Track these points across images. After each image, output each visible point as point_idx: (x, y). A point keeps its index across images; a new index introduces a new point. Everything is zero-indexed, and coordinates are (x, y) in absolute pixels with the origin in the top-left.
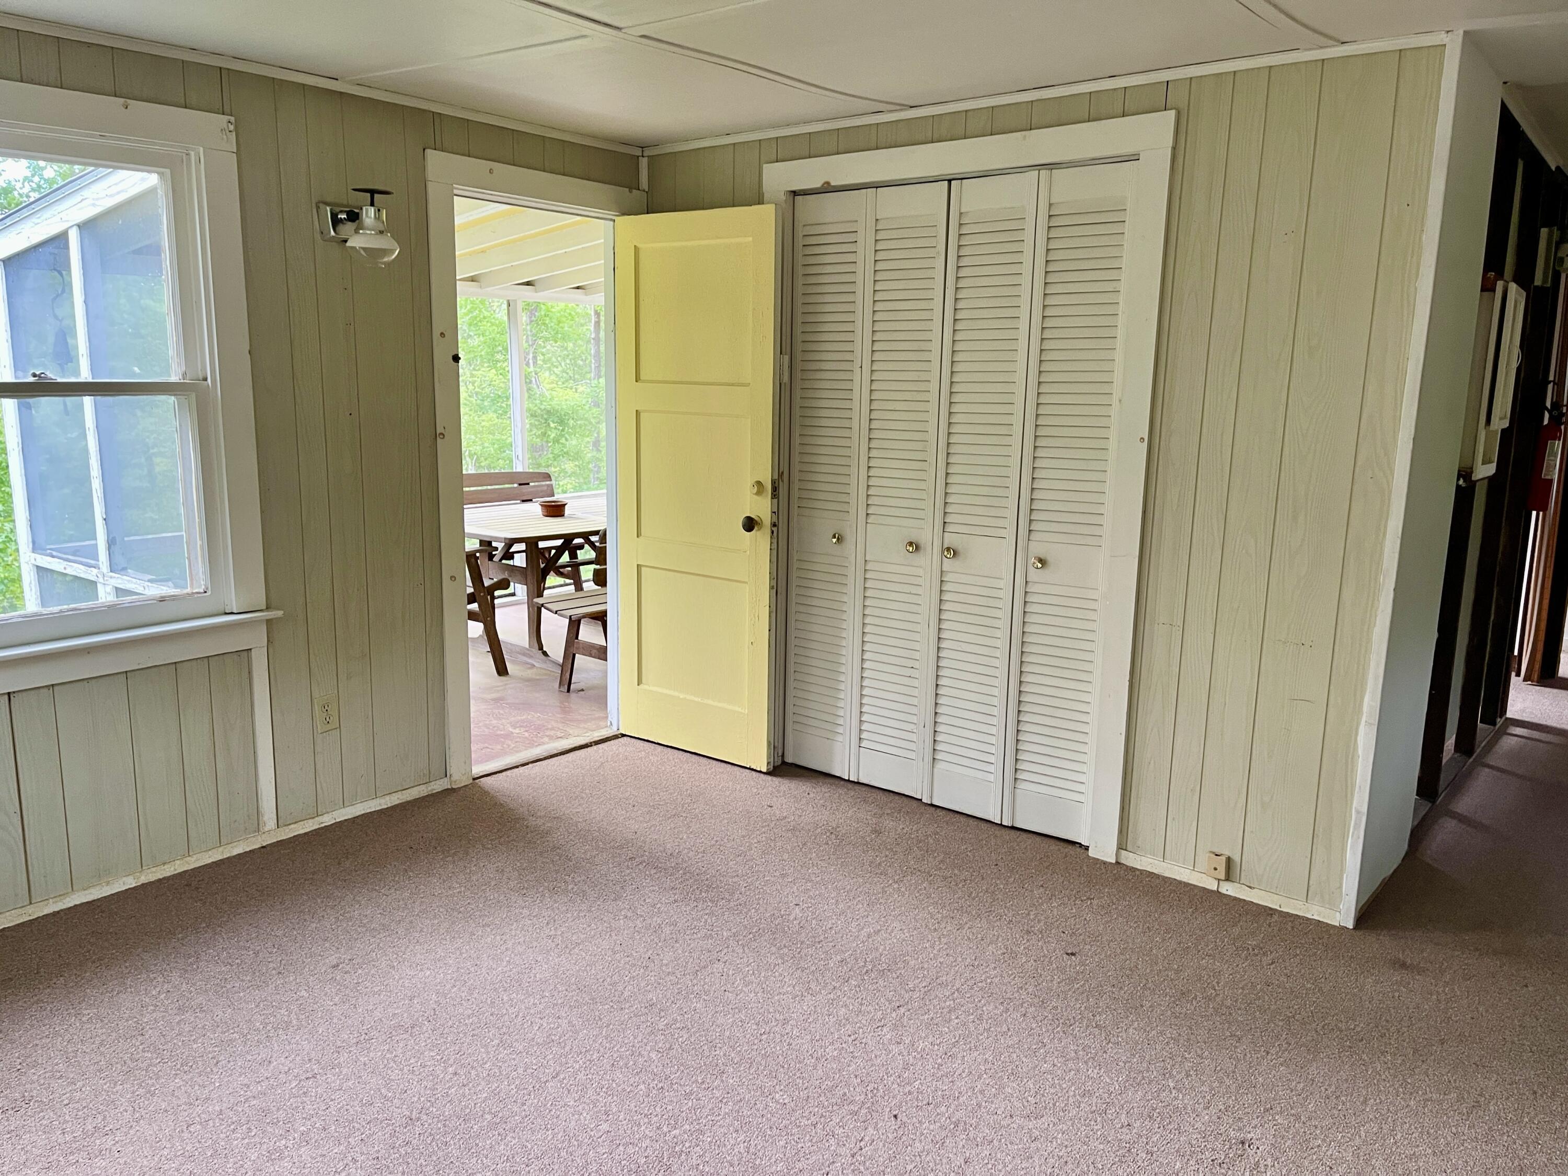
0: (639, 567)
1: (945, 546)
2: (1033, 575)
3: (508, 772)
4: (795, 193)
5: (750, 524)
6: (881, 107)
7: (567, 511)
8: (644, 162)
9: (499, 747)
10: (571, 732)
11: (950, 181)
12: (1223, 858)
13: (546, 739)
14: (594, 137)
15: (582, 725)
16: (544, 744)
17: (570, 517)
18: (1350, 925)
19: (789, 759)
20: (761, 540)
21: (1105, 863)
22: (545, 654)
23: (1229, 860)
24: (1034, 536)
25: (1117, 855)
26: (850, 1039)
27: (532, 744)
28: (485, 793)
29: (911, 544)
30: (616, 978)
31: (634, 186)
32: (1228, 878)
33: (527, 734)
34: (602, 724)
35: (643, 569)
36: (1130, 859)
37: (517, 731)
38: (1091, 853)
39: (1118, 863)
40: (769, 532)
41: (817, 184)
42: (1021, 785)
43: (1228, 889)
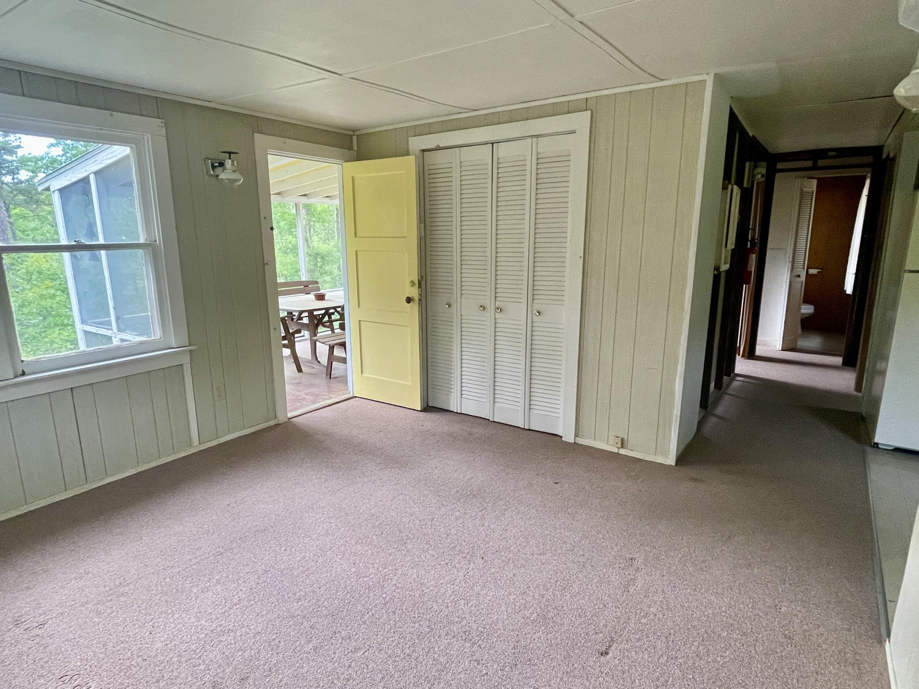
0: (360, 321)
1: (497, 307)
2: (535, 319)
3: (304, 415)
4: (424, 151)
5: (409, 300)
6: (461, 110)
7: (326, 298)
8: (355, 138)
9: (299, 404)
10: (332, 396)
11: (493, 144)
12: (620, 439)
13: (321, 400)
14: (331, 126)
15: (337, 393)
16: (319, 402)
17: (328, 300)
18: (673, 464)
19: (430, 405)
20: (414, 308)
21: (569, 443)
22: (319, 362)
23: (622, 439)
24: (535, 301)
25: (575, 439)
26: (461, 526)
27: (314, 402)
28: (294, 425)
29: (481, 306)
30: (356, 504)
31: (350, 148)
32: (622, 446)
33: (312, 398)
34: (346, 392)
35: (362, 322)
36: (580, 441)
37: (308, 397)
38: (563, 439)
39: (575, 443)
40: (418, 304)
41: (433, 146)
42: (532, 411)
43: (622, 452)
